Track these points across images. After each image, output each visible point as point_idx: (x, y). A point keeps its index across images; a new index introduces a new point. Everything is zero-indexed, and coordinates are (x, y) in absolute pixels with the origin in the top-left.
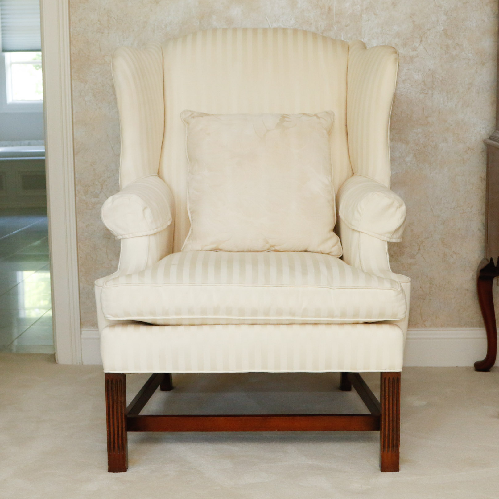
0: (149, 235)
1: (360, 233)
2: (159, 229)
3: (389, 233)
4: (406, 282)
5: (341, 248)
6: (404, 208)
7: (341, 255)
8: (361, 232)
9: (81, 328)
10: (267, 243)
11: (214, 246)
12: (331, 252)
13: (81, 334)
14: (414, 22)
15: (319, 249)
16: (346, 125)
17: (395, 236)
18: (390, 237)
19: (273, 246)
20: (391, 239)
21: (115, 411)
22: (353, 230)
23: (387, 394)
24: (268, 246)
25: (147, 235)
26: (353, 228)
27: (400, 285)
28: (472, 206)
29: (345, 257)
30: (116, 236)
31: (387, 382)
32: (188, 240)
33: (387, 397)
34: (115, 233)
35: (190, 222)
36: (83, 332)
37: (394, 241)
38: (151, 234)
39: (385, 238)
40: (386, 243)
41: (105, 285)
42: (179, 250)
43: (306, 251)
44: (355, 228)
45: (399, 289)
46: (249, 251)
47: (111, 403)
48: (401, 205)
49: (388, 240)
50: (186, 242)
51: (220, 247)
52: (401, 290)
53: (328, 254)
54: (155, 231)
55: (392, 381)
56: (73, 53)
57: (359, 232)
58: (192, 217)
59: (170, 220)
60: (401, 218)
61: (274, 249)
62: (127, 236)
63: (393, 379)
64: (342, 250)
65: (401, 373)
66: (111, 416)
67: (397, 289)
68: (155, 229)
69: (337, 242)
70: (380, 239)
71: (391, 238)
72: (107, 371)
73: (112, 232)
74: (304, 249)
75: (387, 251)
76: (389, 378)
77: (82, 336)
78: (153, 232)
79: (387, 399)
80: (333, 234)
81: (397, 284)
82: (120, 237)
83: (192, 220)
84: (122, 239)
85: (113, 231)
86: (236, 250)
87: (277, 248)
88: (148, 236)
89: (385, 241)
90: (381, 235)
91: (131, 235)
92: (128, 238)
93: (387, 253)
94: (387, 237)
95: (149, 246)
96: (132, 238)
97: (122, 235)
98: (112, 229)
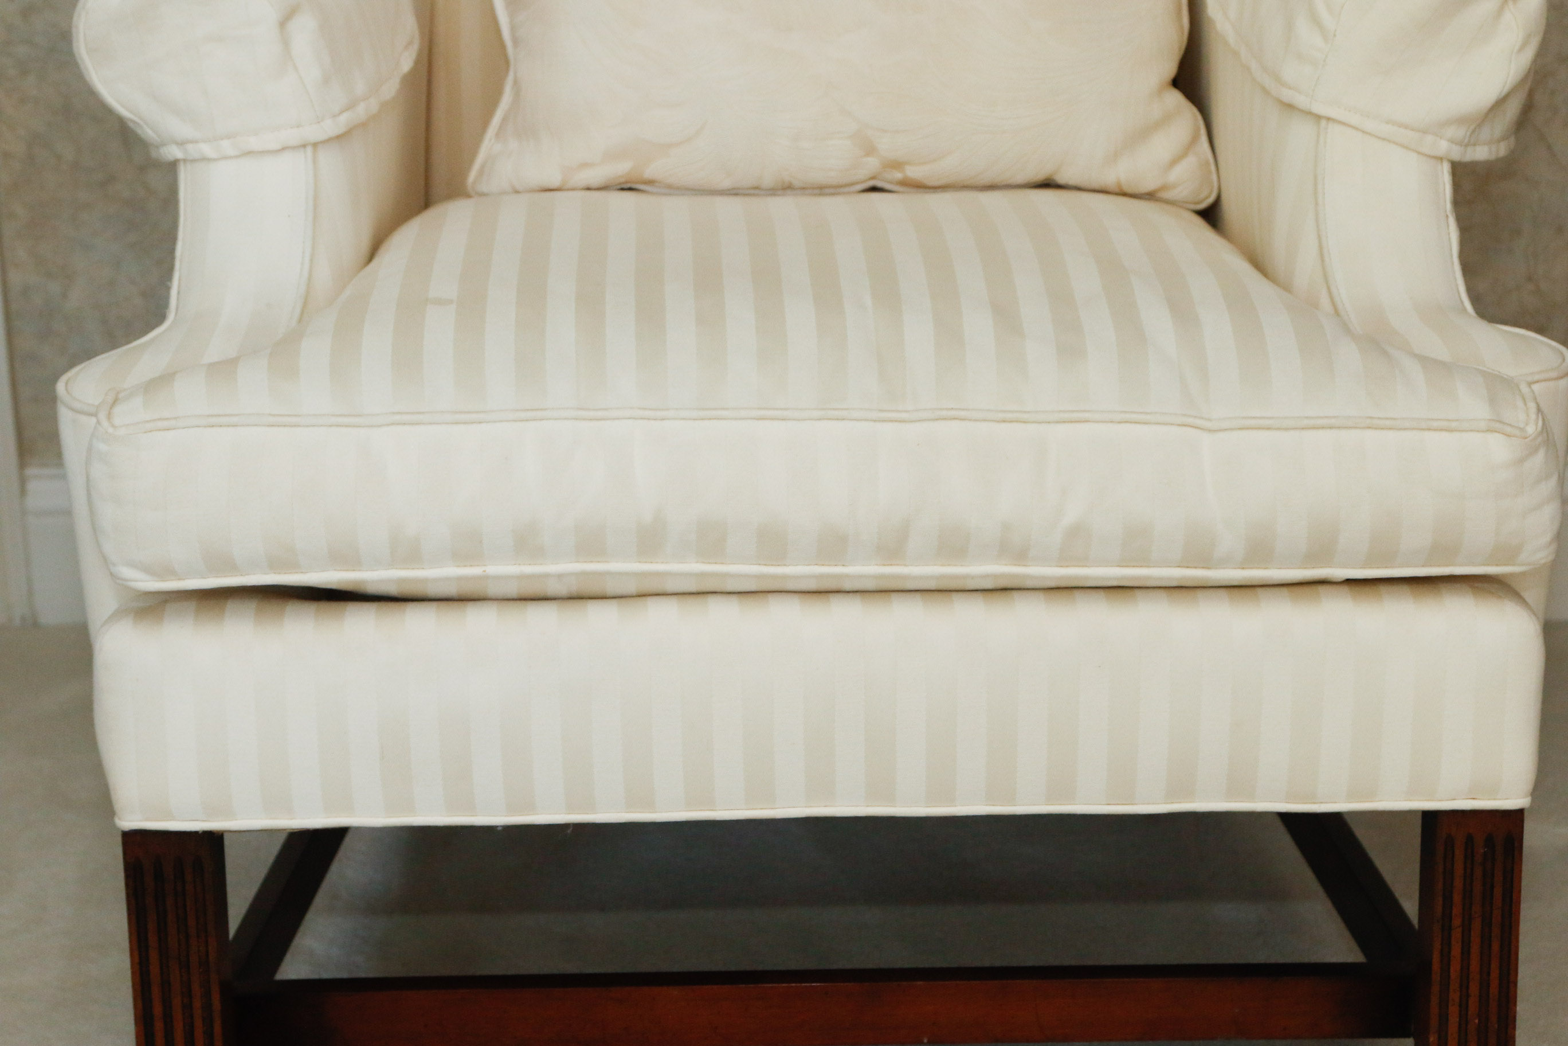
0: (315, 145)
1: (1323, 123)
2: (361, 111)
3: (1461, 120)
4: (1554, 374)
5: (1213, 168)
7: (1211, 200)
8: (1329, 119)
9: (22, 464)
10: (870, 150)
11: (620, 169)
12: (1164, 188)
15: (1109, 177)
17: (1485, 133)
18: (1466, 141)
19: (897, 165)
20: (1470, 149)
21: (177, 1002)
22: (1290, 107)
23: (1456, 911)
24: (871, 165)
25: (304, 146)
26: (1287, 95)
27: (1532, 406)
29: (1231, 210)
30: (157, 147)
31: (1459, 854)
32: (497, 135)
33: (1457, 922)
34: (148, 133)
35: (502, 46)
36: (32, 486)
37: (1481, 153)
38: (321, 136)
39: (1443, 147)
40: (1446, 169)
41: (105, 423)
42: (457, 190)
43: (1047, 184)
44: (1301, 101)
45: (1531, 430)
46: (785, 188)
47: (155, 970)
49: (1457, 154)
50: (489, 145)
51: (653, 170)
52: (1542, 432)
53: (1150, 196)
54: (344, 121)
55: (1480, 850)
57: (1318, 118)
58: (513, 29)
59: (410, 43)
61: (899, 176)
62: (207, 150)
63: (1489, 841)
64: (1214, 177)
65: (1526, 814)
66: (159, 1026)
67: (1522, 430)
68: (341, 112)
69: (1194, 140)
70: (1419, 153)
71: (1467, 145)
72: (131, 821)
73: (131, 125)
74: (1040, 176)
75: (1449, 206)
76: (1470, 840)
78: (330, 128)
79: (1457, 935)
80: (1176, 97)
81: (1520, 403)
82: (172, 152)
83: (516, 41)
84: (185, 160)
85: (141, 123)
86: (727, 184)
87: (914, 172)
88: (309, 150)
89: (1443, 159)
90: (1425, 132)
91: (227, 147)
92: (215, 160)
93: (1447, 216)
94: (1448, 141)
95: (316, 198)
96: (231, 157)
97: (181, 144)
98: (131, 112)
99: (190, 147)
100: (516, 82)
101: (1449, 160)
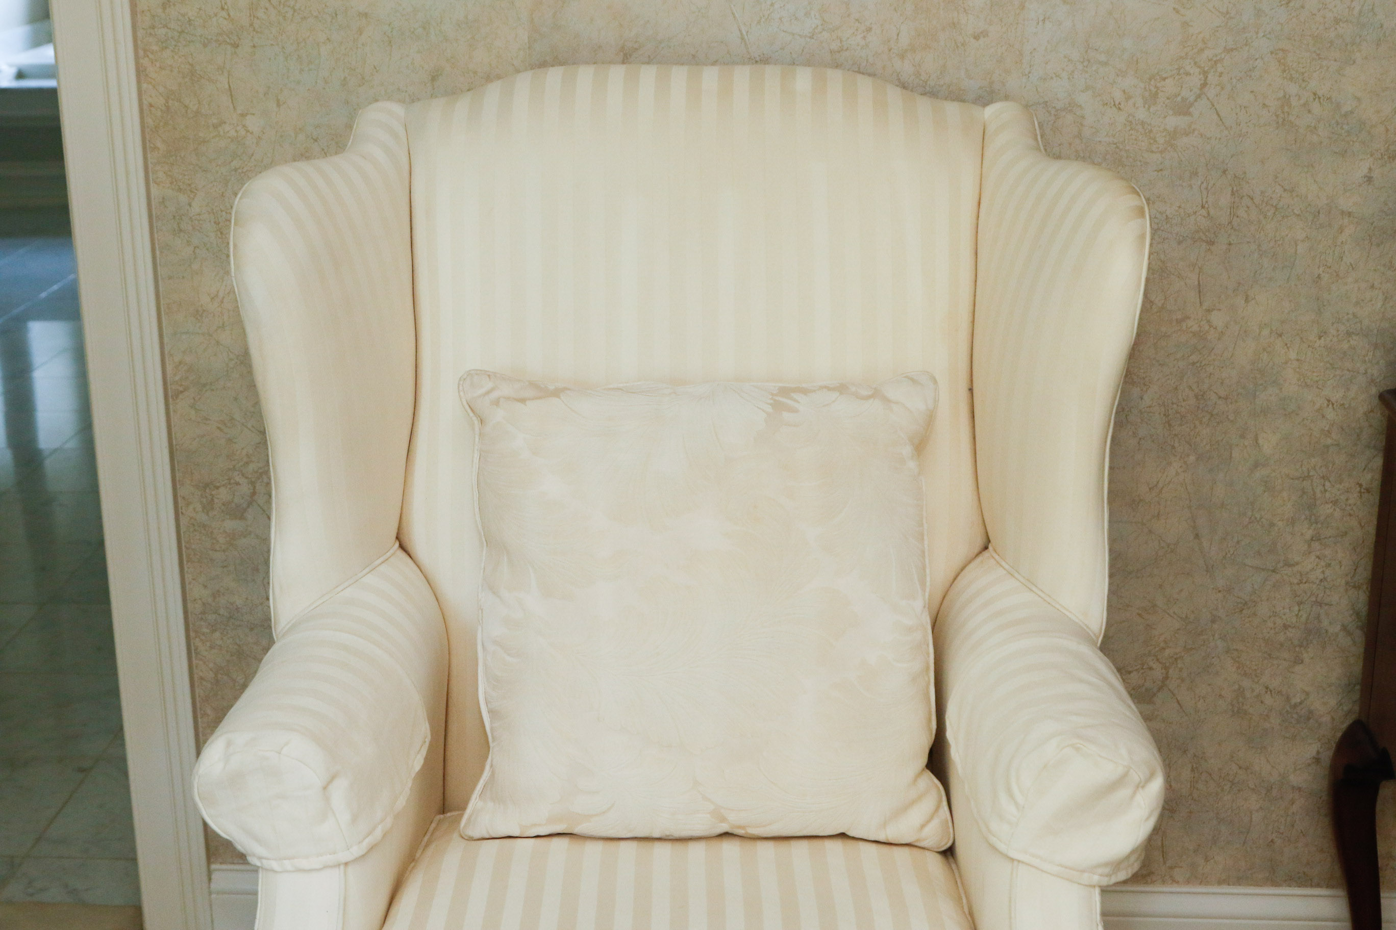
0: (346, 864)
1: (1016, 863)
3: (1106, 864)
5: (950, 824)
6: (1157, 785)
7: (949, 843)
8: (1019, 861)
13: (210, 880)
14: (1185, 24)
16: (971, 390)
19: (740, 827)
20: (1111, 878)
22: (993, 848)
24: (723, 827)
25: (339, 865)
26: (993, 840)
28: (1328, 565)
38: (350, 858)
39: (1096, 879)
40: (1097, 891)
44: (1002, 847)
48: (1151, 776)
49: (1104, 881)
53: (909, 846)
54: (366, 845)
56: (151, 105)
57: (1012, 860)
58: (492, 729)
60: (1147, 819)
64: (951, 830)
68: (364, 837)
70: (1079, 884)
75: (1099, 916)
77: (213, 886)
78: (357, 851)
80: (930, 779)
84: (263, 868)
88: (342, 867)
89: (1094, 886)
90: (1083, 871)
91: (288, 864)
92: (281, 872)
93: (1098, 925)
94: (1099, 875)
95: (345, 900)
96: (290, 871)
97: (260, 858)
98: (225, 833)
99: (264, 861)
100: (492, 766)
101: (1100, 887)
